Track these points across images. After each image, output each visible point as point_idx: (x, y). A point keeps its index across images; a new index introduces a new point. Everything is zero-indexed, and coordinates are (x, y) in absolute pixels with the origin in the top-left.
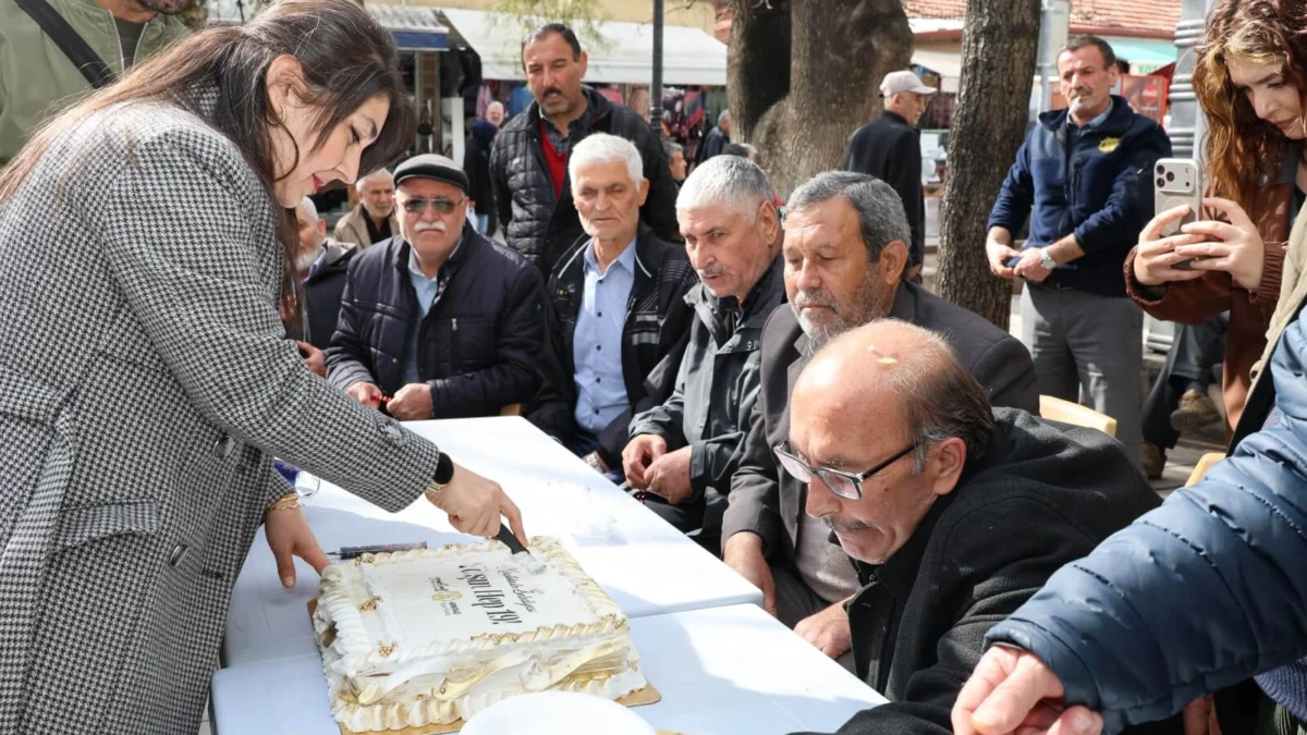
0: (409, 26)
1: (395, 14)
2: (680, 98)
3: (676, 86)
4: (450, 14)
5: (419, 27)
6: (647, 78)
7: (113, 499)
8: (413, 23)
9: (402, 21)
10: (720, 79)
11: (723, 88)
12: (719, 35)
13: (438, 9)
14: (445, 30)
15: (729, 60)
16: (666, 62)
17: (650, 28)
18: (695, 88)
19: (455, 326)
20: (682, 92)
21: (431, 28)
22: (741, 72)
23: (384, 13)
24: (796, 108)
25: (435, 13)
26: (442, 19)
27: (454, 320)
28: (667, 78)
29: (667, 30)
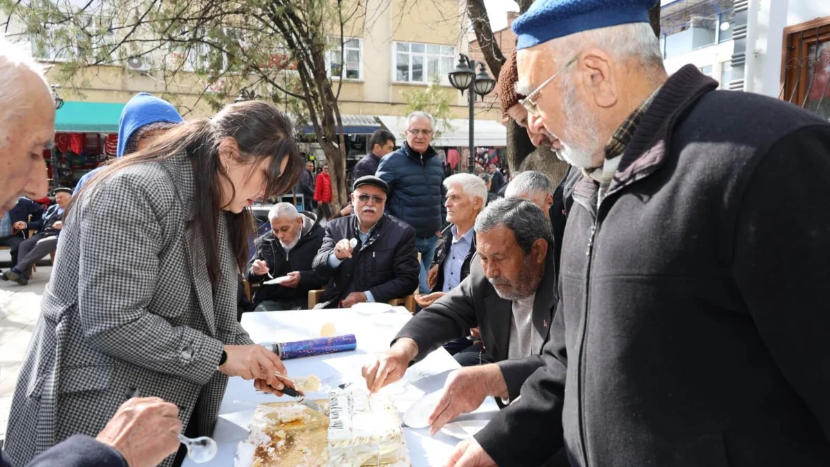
0: (363, 124)
1: (357, 119)
2: (486, 152)
3: (484, 147)
4: (382, 118)
5: (368, 124)
6: (467, 144)
7: (90, 363)
8: (365, 122)
9: (360, 122)
10: (504, 143)
11: (505, 148)
12: (504, 124)
13: (376, 116)
14: (379, 125)
15: (508, 133)
16: (476, 136)
17: (468, 121)
18: (492, 148)
19: (374, 256)
20: (487, 150)
21: (373, 125)
22: (514, 139)
23: (352, 118)
24: (540, 155)
25: (375, 117)
26: (378, 120)
27: (374, 253)
28: (476, 144)
29: (476, 122)
